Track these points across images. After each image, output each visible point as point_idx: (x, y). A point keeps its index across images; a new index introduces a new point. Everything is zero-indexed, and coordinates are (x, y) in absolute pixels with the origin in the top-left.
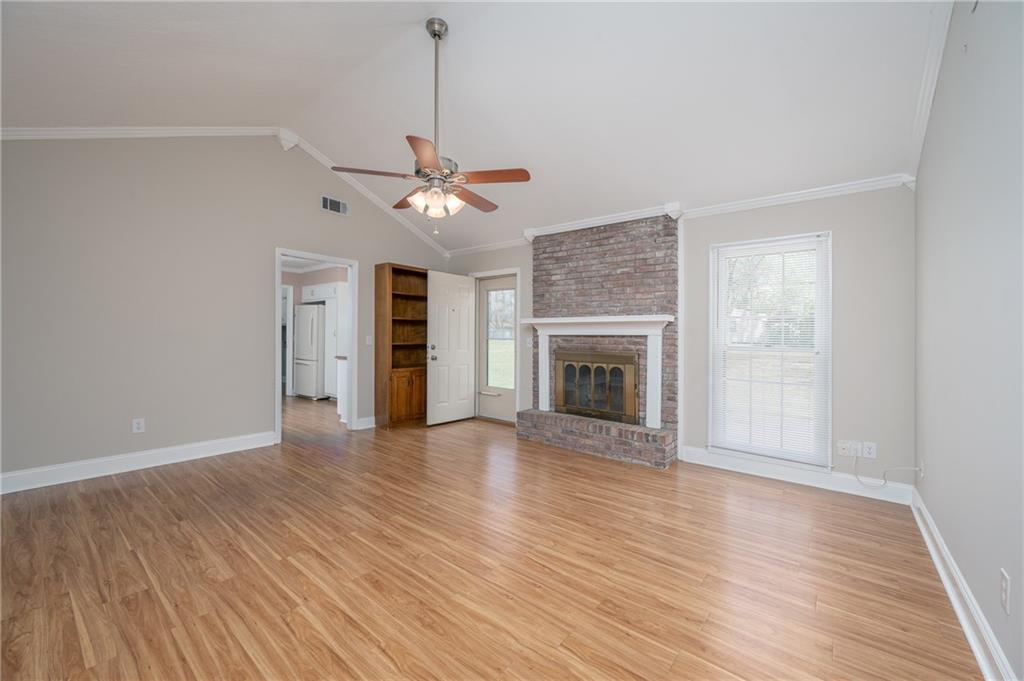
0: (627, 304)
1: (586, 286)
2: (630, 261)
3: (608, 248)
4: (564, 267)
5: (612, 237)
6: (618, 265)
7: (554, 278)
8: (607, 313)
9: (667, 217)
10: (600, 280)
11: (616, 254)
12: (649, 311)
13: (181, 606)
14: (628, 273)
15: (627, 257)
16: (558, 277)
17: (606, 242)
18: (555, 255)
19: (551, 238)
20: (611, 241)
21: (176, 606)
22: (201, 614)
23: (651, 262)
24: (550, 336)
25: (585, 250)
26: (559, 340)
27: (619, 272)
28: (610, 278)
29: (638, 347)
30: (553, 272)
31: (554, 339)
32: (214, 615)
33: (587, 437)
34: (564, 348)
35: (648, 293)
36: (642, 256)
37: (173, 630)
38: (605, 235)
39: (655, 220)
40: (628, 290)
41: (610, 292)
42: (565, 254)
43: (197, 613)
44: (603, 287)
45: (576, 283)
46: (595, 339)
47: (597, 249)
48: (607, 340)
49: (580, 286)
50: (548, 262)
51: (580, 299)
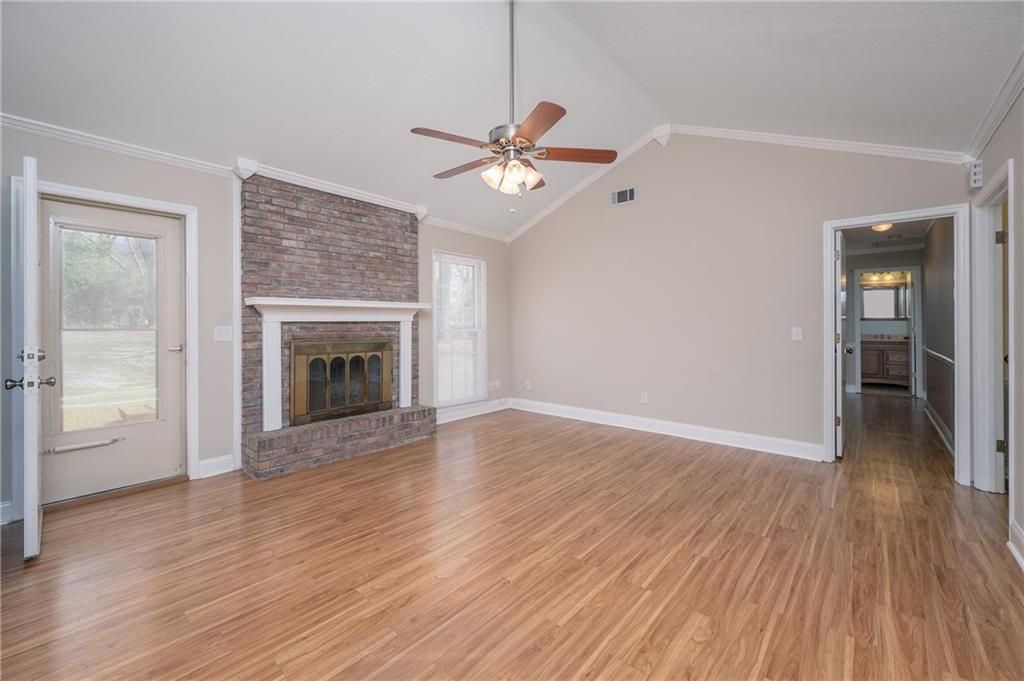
0: (379, 289)
1: (335, 263)
2: (383, 246)
3: (360, 226)
4: (303, 232)
5: (365, 216)
6: (371, 248)
7: (285, 243)
8: (361, 297)
9: (414, 218)
10: (351, 259)
11: (368, 235)
12: (400, 299)
13: (759, 626)
14: (380, 258)
15: (379, 242)
16: (293, 243)
17: (357, 218)
18: (287, 212)
19: (282, 187)
20: (364, 220)
21: (761, 630)
22: (755, 606)
23: (400, 252)
24: (283, 323)
25: (332, 220)
26: (294, 328)
27: (372, 254)
28: (362, 259)
29: (389, 333)
30: (283, 234)
31: (286, 327)
32: (748, 597)
33: (369, 435)
34: (303, 339)
35: (399, 281)
36: (393, 244)
37: (781, 613)
38: (357, 211)
39: (404, 214)
40: (381, 275)
41: (362, 274)
42: (304, 215)
43: (756, 610)
44: (354, 268)
45: (322, 257)
46: (345, 326)
47: (347, 223)
48: (359, 327)
49: (326, 262)
50: (274, 218)
51: (326, 277)
